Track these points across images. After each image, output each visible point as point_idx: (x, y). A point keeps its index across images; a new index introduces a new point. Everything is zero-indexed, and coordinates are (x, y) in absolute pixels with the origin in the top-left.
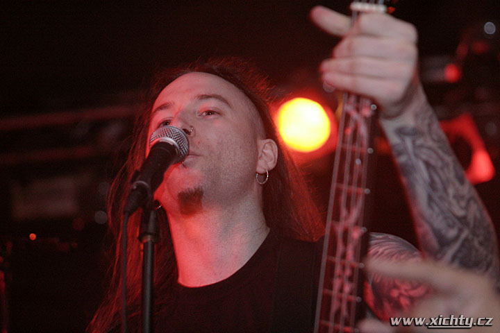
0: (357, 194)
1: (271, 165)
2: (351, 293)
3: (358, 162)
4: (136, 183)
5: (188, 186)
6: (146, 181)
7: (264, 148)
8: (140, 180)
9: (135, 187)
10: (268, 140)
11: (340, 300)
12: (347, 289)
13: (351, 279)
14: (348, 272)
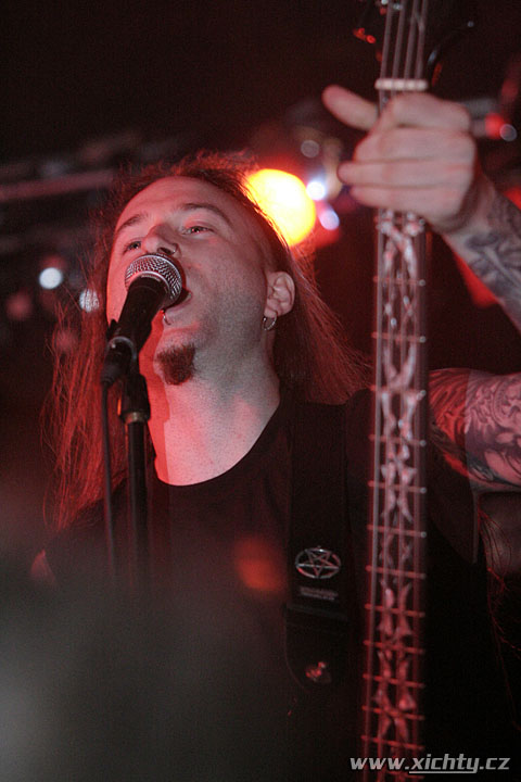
0: (408, 345)
1: (286, 307)
2: (411, 484)
3: (405, 301)
4: (115, 339)
5: (172, 343)
6: (128, 337)
7: (275, 284)
8: (120, 335)
9: (114, 346)
10: (281, 274)
11: (397, 494)
12: (405, 477)
13: (408, 463)
14: (405, 453)
